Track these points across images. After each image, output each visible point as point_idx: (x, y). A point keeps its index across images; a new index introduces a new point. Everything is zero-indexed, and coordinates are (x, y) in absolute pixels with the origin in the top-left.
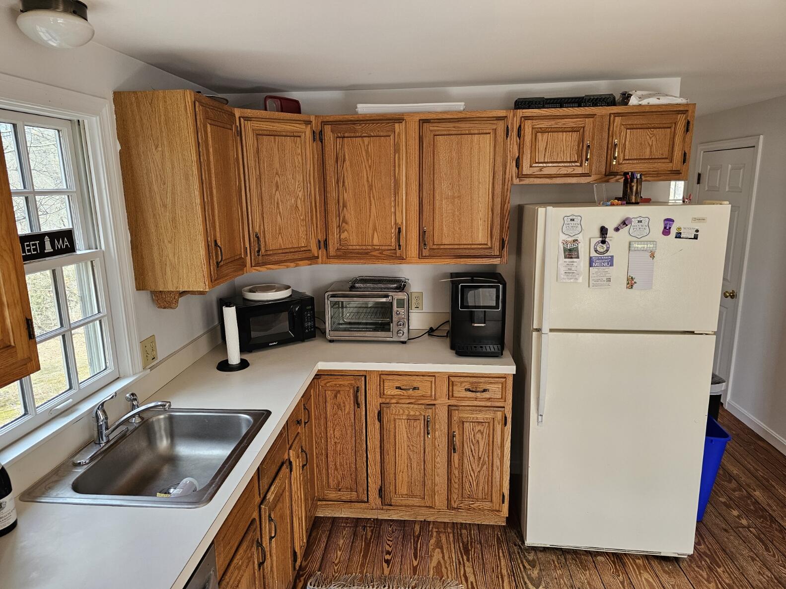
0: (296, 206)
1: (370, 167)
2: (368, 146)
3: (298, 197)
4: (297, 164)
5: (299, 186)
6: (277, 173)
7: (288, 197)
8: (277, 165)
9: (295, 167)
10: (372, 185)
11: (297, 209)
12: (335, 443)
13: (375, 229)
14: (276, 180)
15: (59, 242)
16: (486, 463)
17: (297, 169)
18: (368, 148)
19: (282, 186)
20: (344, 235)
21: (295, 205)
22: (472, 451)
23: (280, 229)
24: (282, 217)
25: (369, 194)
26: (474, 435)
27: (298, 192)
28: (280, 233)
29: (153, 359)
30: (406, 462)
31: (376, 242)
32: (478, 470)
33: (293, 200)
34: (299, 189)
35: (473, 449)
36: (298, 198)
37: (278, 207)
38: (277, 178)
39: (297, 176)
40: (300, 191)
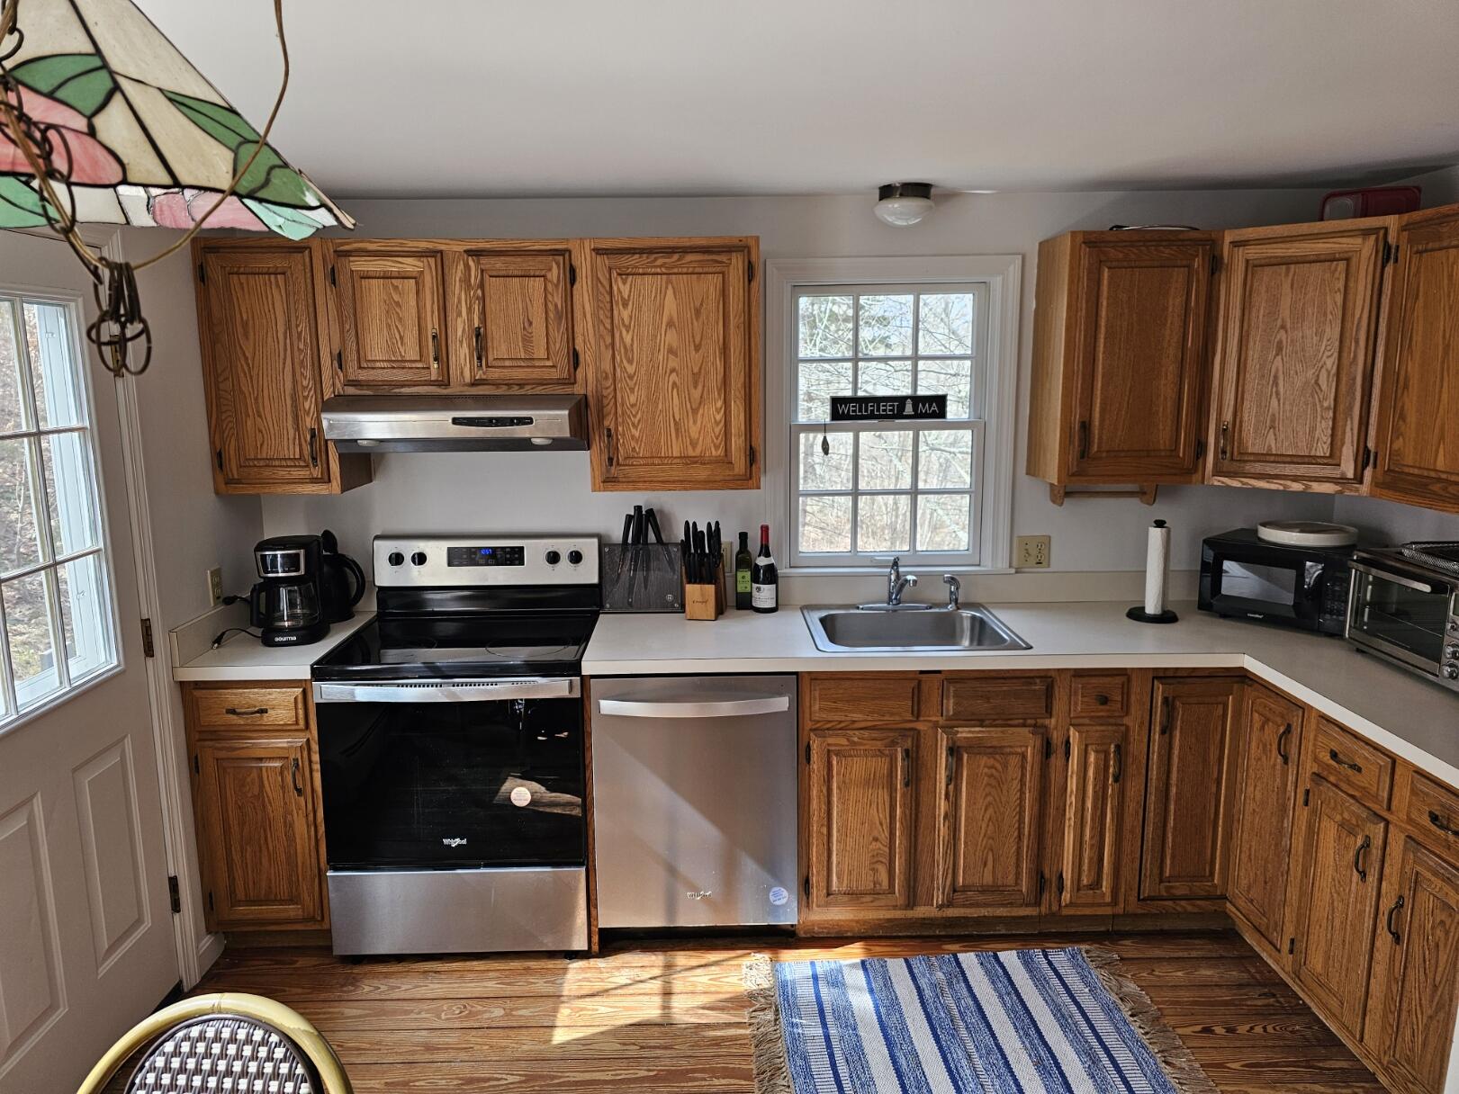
0: (1317, 383)
1: (1450, 308)
2: (1453, 263)
3: (1322, 367)
4: (1330, 308)
5: (1328, 348)
6: (1283, 327)
7: (1299, 367)
8: (1285, 312)
9: (1325, 314)
10: (1448, 345)
11: (1317, 388)
12: (1254, 810)
13: (1442, 438)
14: (1278, 337)
15: (924, 406)
16: (1444, 1005)
17: (1330, 317)
18: (1453, 268)
19: (1290, 348)
20: (1398, 444)
21: (1313, 381)
22: (1424, 961)
23: (1273, 421)
24: (1282, 401)
25: (1443, 362)
26: (1433, 928)
27: (1324, 358)
28: (1272, 427)
29: (1038, 563)
30: (1327, 909)
31: (1440, 464)
32: (1430, 1012)
33: (1310, 373)
34: (1327, 354)
35: (1427, 957)
36: (1324, 370)
37: (1276, 383)
38: (1282, 334)
39: (1328, 330)
40: (1328, 357)
